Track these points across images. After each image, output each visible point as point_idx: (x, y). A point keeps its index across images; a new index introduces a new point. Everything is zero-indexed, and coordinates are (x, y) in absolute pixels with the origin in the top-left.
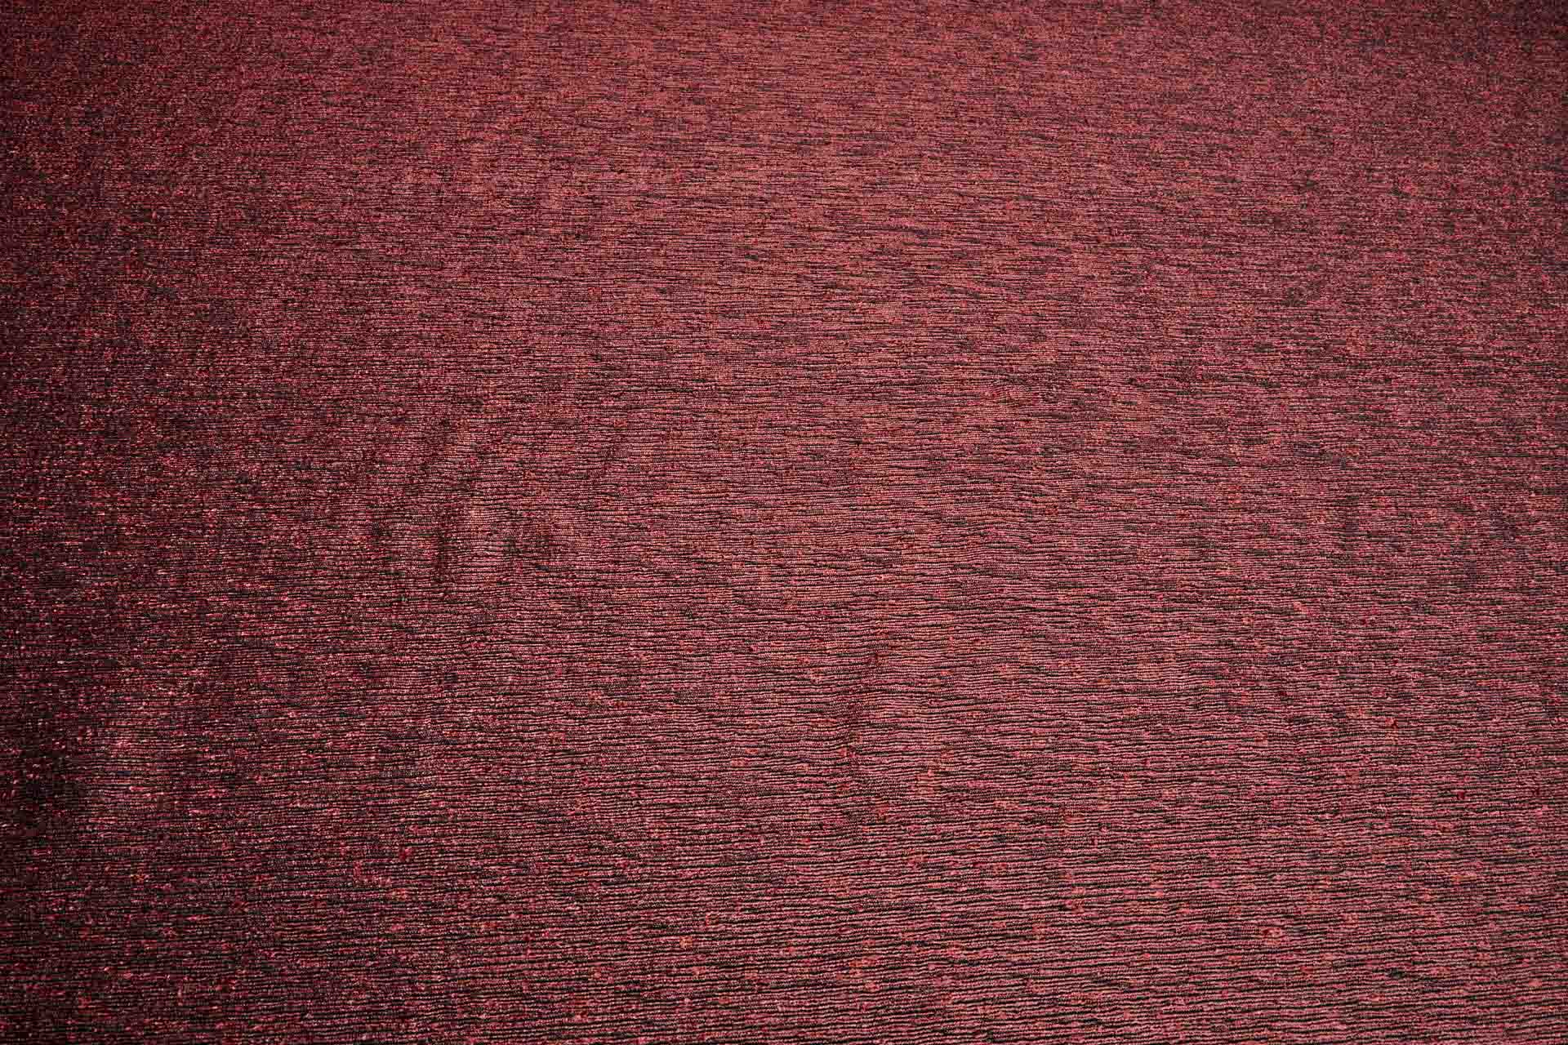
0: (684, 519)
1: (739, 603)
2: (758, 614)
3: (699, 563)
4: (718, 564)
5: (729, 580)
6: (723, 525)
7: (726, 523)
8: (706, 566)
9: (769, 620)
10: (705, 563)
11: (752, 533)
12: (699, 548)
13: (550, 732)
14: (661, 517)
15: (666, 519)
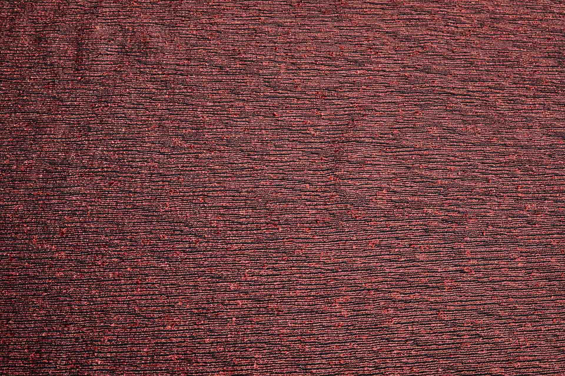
0: (232, 33)
1: (267, 86)
2: (279, 93)
3: (241, 61)
4: (253, 61)
5: (261, 72)
6: (257, 38)
7: (259, 36)
8: (246, 63)
9: (286, 97)
10: (246, 61)
11: (275, 43)
12: (242, 51)
13: (149, 162)
14: (217, 31)
15: (221, 33)
